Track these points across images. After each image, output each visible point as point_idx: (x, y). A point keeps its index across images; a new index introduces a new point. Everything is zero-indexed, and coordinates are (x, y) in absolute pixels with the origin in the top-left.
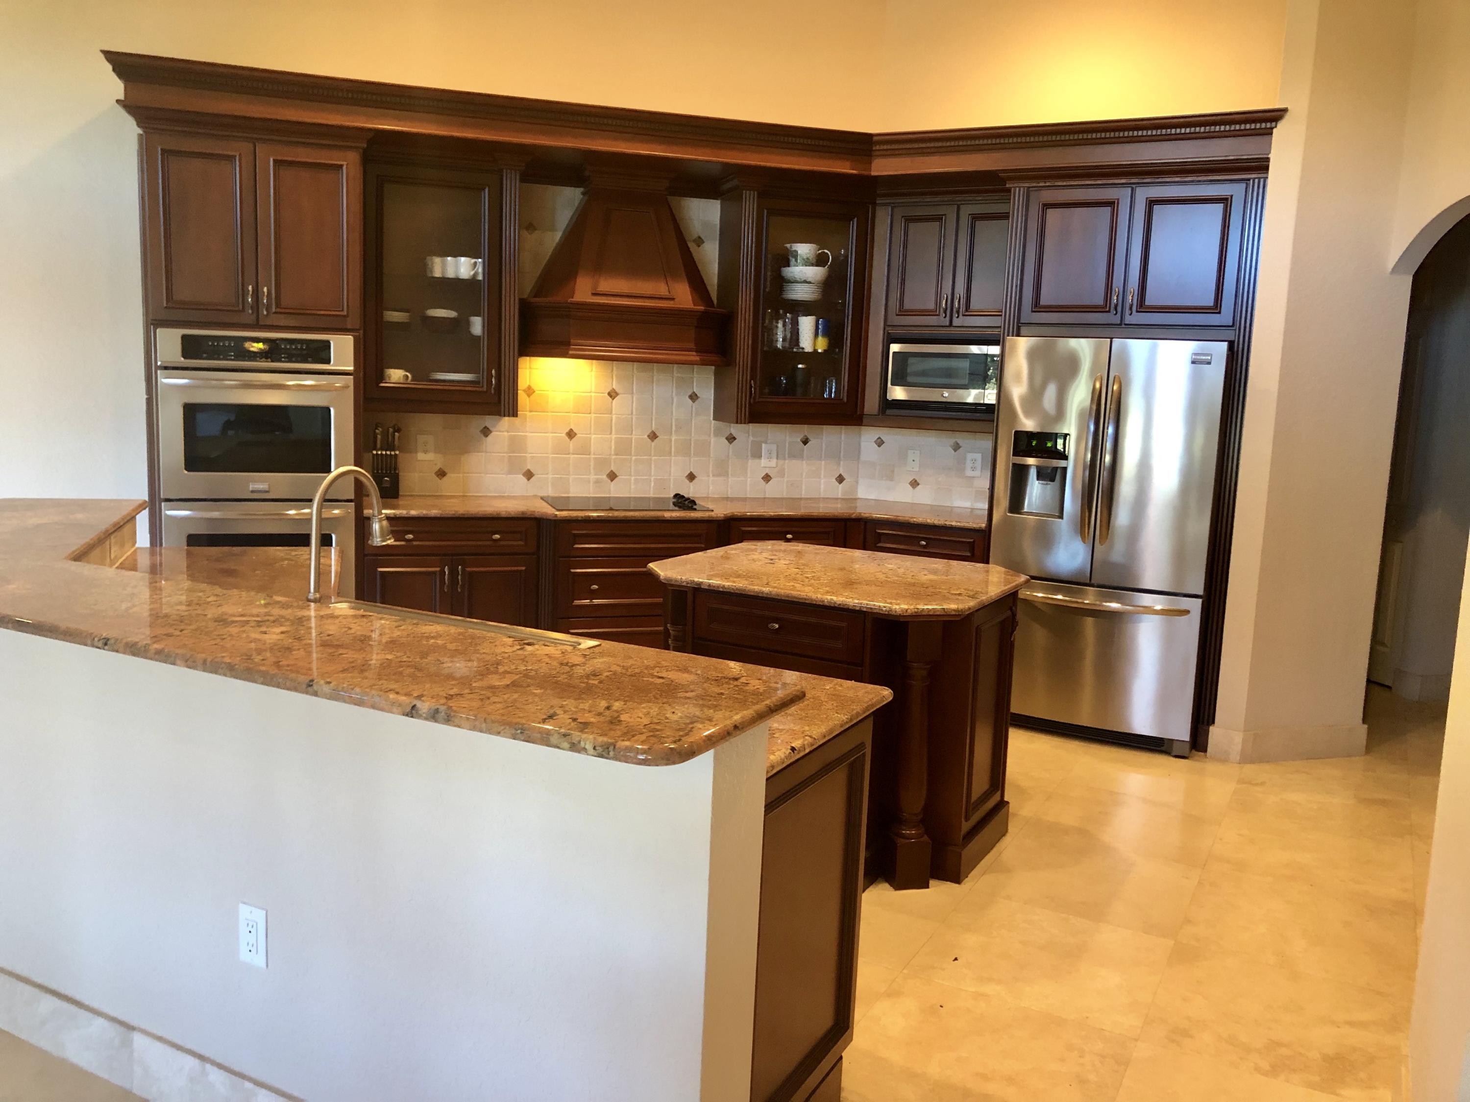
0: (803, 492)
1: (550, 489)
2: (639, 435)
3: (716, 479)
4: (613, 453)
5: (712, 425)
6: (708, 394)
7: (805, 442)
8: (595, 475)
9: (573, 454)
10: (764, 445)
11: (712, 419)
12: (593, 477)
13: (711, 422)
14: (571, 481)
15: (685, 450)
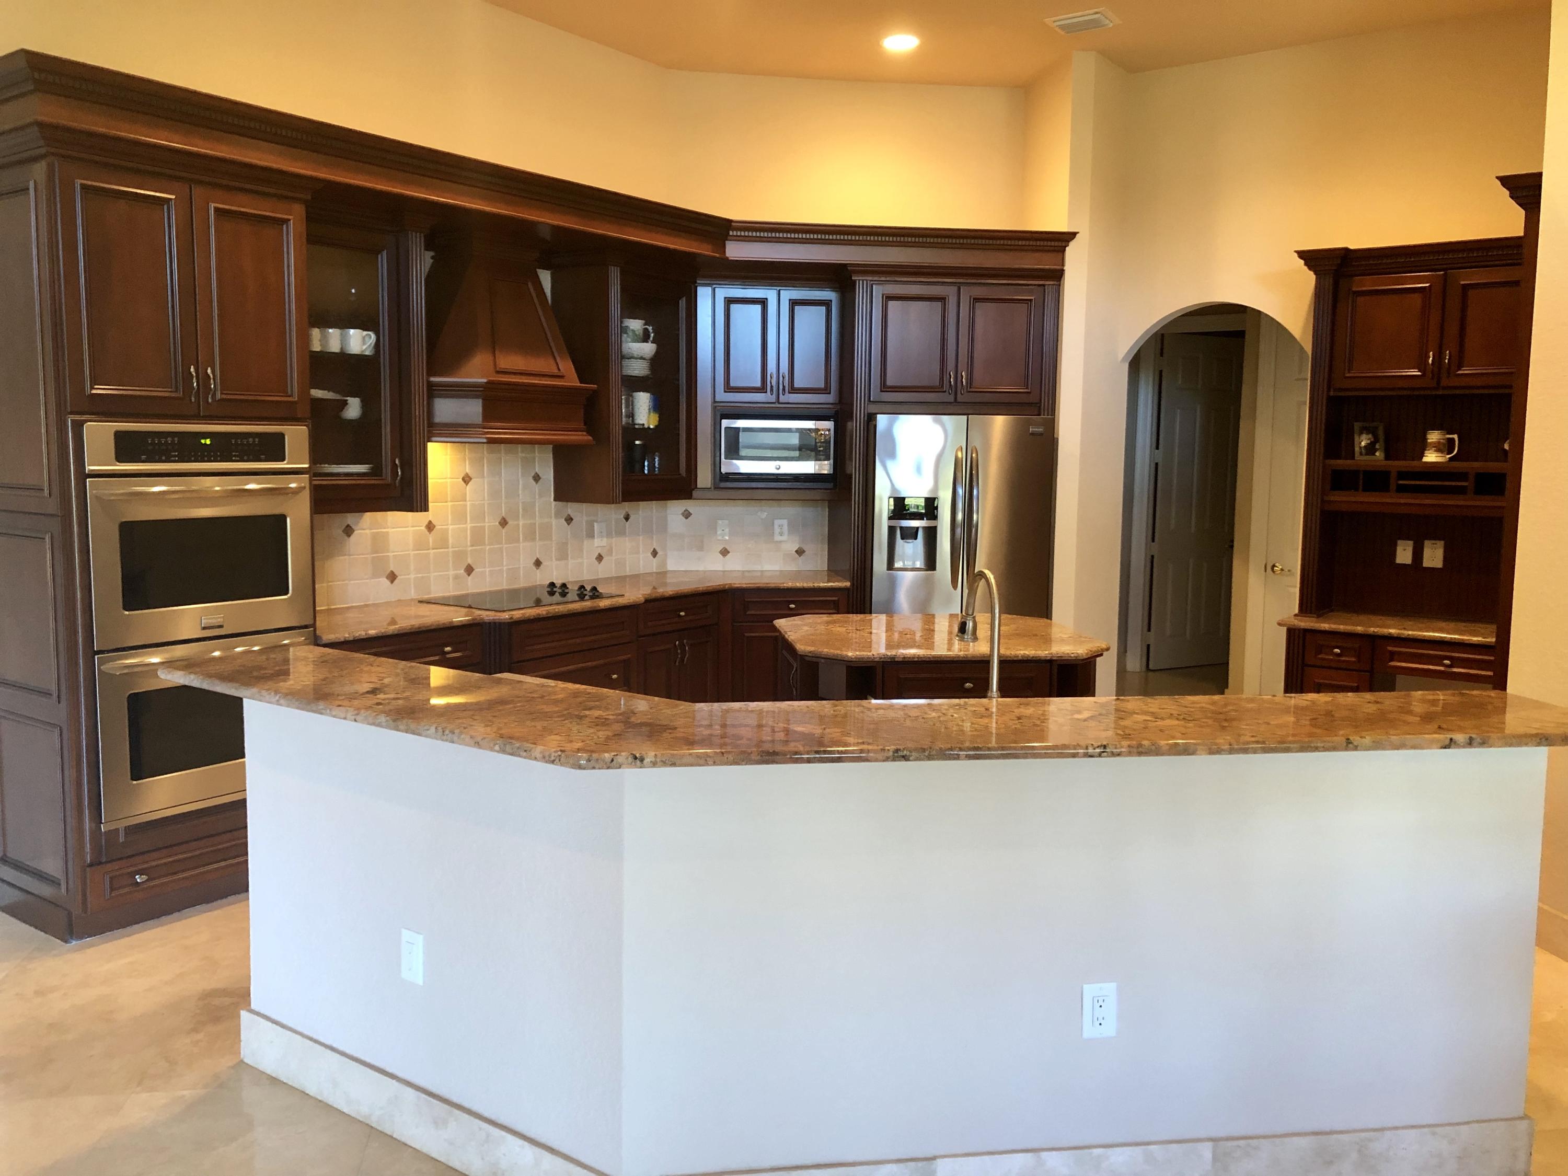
0: (628, 569)
1: (413, 591)
2: (490, 523)
3: (558, 562)
4: (469, 544)
5: (553, 507)
6: (548, 475)
7: (627, 518)
8: (453, 570)
9: (433, 549)
10: (596, 524)
11: (552, 500)
12: (451, 573)
13: (551, 503)
14: (432, 579)
15: (530, 535)
